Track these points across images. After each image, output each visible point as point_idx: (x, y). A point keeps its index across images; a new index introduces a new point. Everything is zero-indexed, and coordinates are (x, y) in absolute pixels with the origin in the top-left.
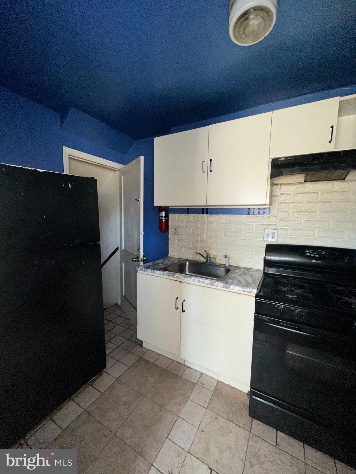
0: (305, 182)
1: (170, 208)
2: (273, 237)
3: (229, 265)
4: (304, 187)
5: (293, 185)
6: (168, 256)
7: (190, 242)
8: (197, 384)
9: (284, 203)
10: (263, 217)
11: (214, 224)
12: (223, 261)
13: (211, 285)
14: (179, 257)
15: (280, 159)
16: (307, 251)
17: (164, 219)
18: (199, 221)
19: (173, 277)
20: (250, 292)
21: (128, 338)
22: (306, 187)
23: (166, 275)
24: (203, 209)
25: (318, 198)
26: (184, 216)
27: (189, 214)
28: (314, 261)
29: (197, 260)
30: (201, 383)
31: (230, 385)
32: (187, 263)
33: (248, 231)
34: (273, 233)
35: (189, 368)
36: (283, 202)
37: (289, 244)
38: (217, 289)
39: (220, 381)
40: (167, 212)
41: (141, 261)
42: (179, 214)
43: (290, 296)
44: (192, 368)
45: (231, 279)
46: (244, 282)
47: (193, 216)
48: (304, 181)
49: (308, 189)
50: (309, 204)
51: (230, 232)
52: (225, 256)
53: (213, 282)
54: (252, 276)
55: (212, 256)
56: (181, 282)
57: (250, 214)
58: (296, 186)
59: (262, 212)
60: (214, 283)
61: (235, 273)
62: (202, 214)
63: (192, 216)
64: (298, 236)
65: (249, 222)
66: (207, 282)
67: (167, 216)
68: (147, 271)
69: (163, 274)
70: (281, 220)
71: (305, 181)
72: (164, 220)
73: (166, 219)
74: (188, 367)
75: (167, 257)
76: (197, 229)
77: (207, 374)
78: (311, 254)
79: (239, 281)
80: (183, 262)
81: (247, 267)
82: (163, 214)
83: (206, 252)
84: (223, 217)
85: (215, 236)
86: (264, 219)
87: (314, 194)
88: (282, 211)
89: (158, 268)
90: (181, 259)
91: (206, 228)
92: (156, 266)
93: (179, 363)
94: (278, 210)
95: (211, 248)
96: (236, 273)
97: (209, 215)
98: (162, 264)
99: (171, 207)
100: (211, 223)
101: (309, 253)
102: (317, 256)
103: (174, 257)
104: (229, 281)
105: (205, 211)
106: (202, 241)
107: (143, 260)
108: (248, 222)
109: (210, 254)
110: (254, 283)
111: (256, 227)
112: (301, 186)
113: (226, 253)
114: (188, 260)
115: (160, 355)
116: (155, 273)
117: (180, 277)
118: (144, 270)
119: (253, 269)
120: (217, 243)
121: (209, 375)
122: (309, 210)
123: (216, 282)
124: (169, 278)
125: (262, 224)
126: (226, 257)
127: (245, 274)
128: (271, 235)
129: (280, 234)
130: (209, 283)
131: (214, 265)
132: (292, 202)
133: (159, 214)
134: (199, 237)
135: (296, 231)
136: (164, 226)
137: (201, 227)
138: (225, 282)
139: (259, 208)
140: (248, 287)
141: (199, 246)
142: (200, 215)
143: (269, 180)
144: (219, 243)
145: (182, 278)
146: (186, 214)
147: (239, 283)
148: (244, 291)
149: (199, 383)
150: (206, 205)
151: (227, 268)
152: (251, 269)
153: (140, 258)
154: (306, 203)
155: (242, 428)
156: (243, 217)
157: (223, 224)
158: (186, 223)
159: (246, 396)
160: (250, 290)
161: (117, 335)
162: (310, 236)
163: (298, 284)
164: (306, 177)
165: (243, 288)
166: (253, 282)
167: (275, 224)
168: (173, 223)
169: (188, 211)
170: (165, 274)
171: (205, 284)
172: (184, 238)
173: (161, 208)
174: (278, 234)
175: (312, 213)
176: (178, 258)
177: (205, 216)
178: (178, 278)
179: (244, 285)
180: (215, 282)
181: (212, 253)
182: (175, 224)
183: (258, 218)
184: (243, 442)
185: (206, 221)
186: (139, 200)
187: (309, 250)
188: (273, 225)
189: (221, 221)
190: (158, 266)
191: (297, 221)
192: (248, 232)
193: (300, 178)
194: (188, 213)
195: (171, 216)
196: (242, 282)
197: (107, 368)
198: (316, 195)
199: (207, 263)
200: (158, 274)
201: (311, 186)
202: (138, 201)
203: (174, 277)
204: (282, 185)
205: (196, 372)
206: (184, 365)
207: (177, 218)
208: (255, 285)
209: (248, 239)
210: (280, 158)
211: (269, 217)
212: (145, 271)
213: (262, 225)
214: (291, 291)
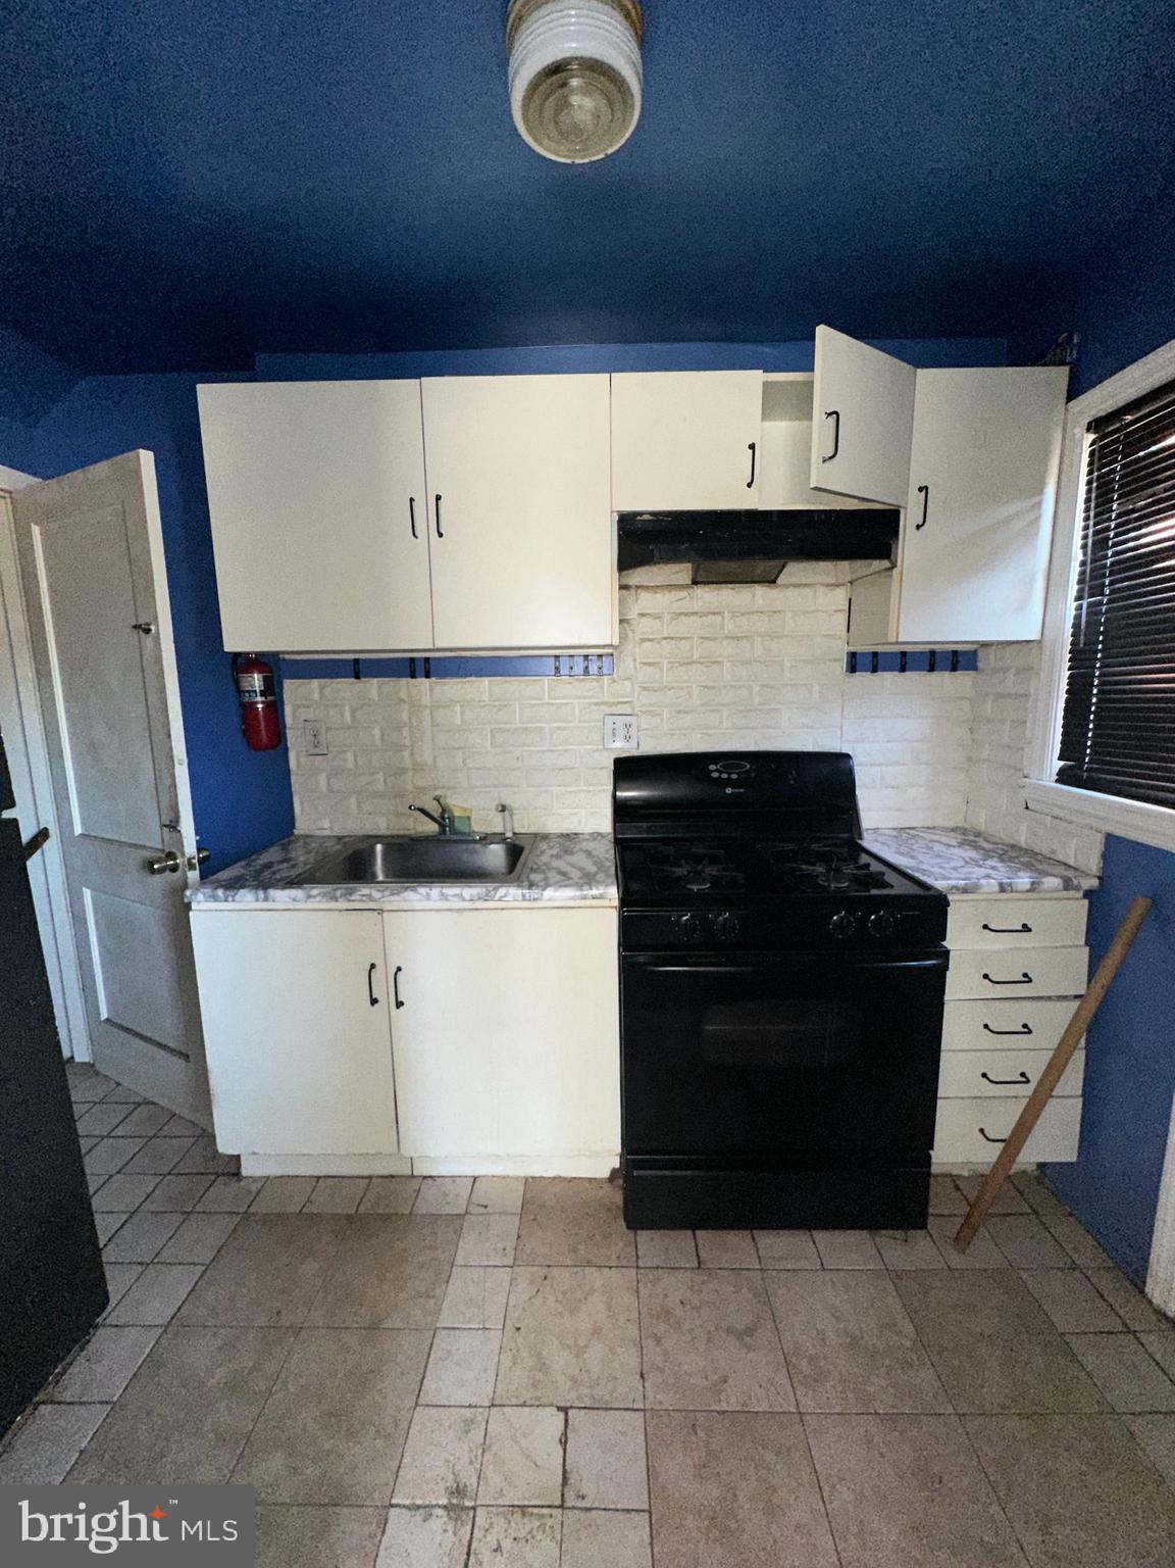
0: (693, 583)
1: (284, 659)
2: (628, 738)
3: (515, 834)
4: (692, 598)
5: (666, 592)
6: (292, 834)
7: (375, 776)
8: (467, 1213)
9: (649, 640)
10: (598, 681)
11: (456, 709)
12: (496, 824)
13: (486, 900)
14: (338, 831)
15: (639, 518)
16: (712, 767)
17: (259, 699)
18: (402, 700)
19: (350, 901)
20: (601, 897)
21: (166, 1170)
22: (697, 599)
23: (318, 899)
24: (412, 660)
25: (723, 629)
26: (345, 687)
27: (363, 679)
28: (729, 791)
29: (407, 833)
30: (479, 1205)
31: (560, 1177)
32: (379, 847)
33: (560, 725)
34: (628, 726)
35: (430, 1181)
36: (646, 637)
37: (669, 753)
38: (503, 909)
39: (532, 1178)
40: (271, 672)
41: (191, 867)
42: (323, 681)
43: (695, 888)
44: (439, 1177)
45: (540, 873)
46: (575, 874)
47: (380, 687)
48: (690, 582)
49: (700, 603)
50: (707, 644)
51: (508, 730)
52: (500, 808)
53: (491, 889)
54: (589, 854)
55: (457, 813)
56: (381, 911)
57: (562, 673)
58: (673, 593)
59: (593, 668)
60: (493, 893)
61: (539, 853)
62: (409, 679)
63: (372, 686)
64: (687, 729)
65: (563, 698)
66: (471, 895)
67: (272, 689)
68: (237, 898)
69: (309, 897)
70: (645, 689)
71: (695, 582)
72: (260, 706)
73: (270, 698)
74: (425, 1177)
75: (293, 838)
76: (399, 729)
77: (490, 1174)
78: (721, 772)
79: (563, 874)
80: (361, 846)
81: (565, 832)
82: (256, 681)
83: (438, 801)
84: (481, 687)
85: (461, 748)
86: (602, 688)
87: (713, 617)
88: (645, 664)
89: (279, 881)
90: (347, 839)
91: (427, 723)
92: (267, 874)
93: (392, 1177)
94: (635, 660)
95: (449, 788)
96: (543, 852)
97: (433, 679)
98: (285, 865)
99: (287, 657)
100: (443, 707)
101: (717, 770)
102: (734, 776)
103: (318, 833)
104: (536, 877)
105: (420, 667)
106: (418, 768)
107: (195, 861)
108: (558, 698)
109: (452, 807)
110: (603, 872)
111: (581, 711)
112: (684, 594)
113: (500, 798)
114: (377, 837)
115: (318, 1178)
116: (271, 898)
117: (376, 895)
118: (223, 899)
119: (582, 834)
120: (469, 769)
121: (495, 1174)
122: (706, 660)
123: (499, 887)
124: (333, 905)
125: (597, 700)
126: (503, 809)
127: (568, 851)
128: (621, 732)
129: (643, 726)
130: (478, 894)
131: (467, 839)
132: (665, 638)
133: (237, 682)
134: (406, 754)
135: (682, 715)
136: (263, 723)
137: (410, 722)
138: (526, 883)
139: (586, 657)
140: (593, 883)
141: (409, 787)
142: (404, 682)
143: (616, 575)
144: (478, 769)
145: (383, 897)
146: (353, 680)
147: (565, 879)
148: (585, 898)
149: (474, 1209)
150: (431, 647)
151: (507, 844)
152: (576, 834)
153: (183, 854)
154: (701, 641)
155: (617, 1267)
156: (541, 683)
157: (484, 706)
158: (354, 711)
159: (606, 1186)
160: (601, 892)
161: (111, 1176)
162: (715, 728)
163: (705, 855)
164: (695, 572)
165: (581, 890)
166: (599, 869)
167: (629, 699)
168: (303, 714)
169: (357, 668)
170: (314, 897)
171: (464, 900)
172: (350, 764)
173: (240, 660)
174: (638, 727)
175: (714, 666)
176: (334, 834)
177: (423, 683)
178: (370, 898)
179: (581, 881)
180: (496, 889)
181: (458, 804)
182: (311, 717)
183: (583, 684)
184: (626, 1298)
185: (426, 701)
186: (153, 627)
187: (716, 764)
188: (625, 703)
189: (477, 699)
190: (274, 873)
191: (682, 688)
192: (559, 728)
193: (681, 572)
194: (357, 676)
195: (291, 689)
196: (572, 875)
197: (113, 1302)
198: (718, 618)
199: (443, 838)
200: (288, 899)
201: (707, 596)
202: (147, 631)
203: (353, 898)
204: (639, 591)
205: (454, 1181)
206: (413, 1176)
207: (316, 696)
208: (610, 876)
209: (560, 748)
210: (641, 514)
211: (614, 681)
212: (226, 901)
213: (596, 704)
214: (698, 873)
